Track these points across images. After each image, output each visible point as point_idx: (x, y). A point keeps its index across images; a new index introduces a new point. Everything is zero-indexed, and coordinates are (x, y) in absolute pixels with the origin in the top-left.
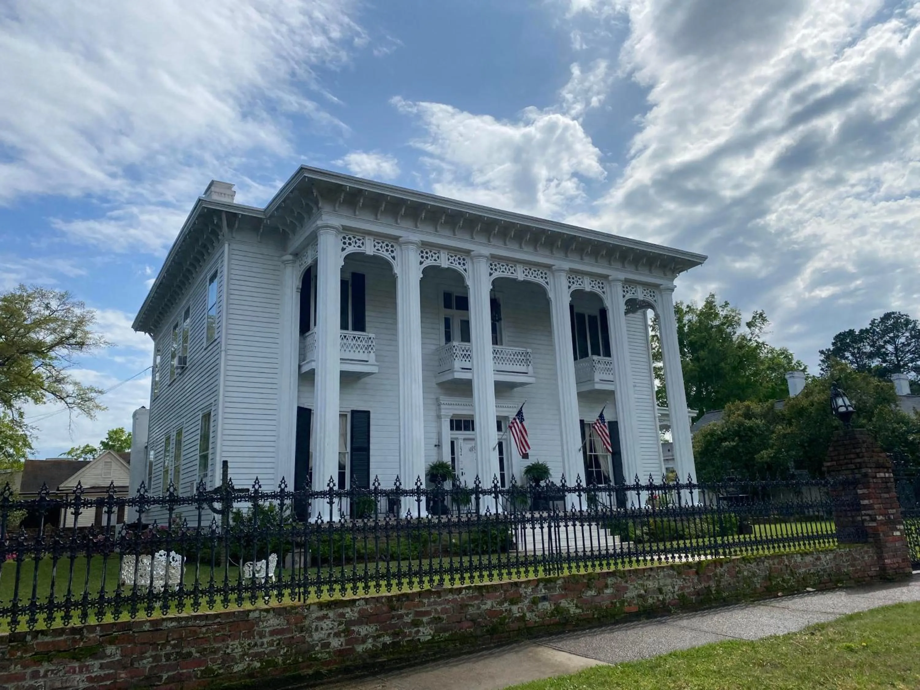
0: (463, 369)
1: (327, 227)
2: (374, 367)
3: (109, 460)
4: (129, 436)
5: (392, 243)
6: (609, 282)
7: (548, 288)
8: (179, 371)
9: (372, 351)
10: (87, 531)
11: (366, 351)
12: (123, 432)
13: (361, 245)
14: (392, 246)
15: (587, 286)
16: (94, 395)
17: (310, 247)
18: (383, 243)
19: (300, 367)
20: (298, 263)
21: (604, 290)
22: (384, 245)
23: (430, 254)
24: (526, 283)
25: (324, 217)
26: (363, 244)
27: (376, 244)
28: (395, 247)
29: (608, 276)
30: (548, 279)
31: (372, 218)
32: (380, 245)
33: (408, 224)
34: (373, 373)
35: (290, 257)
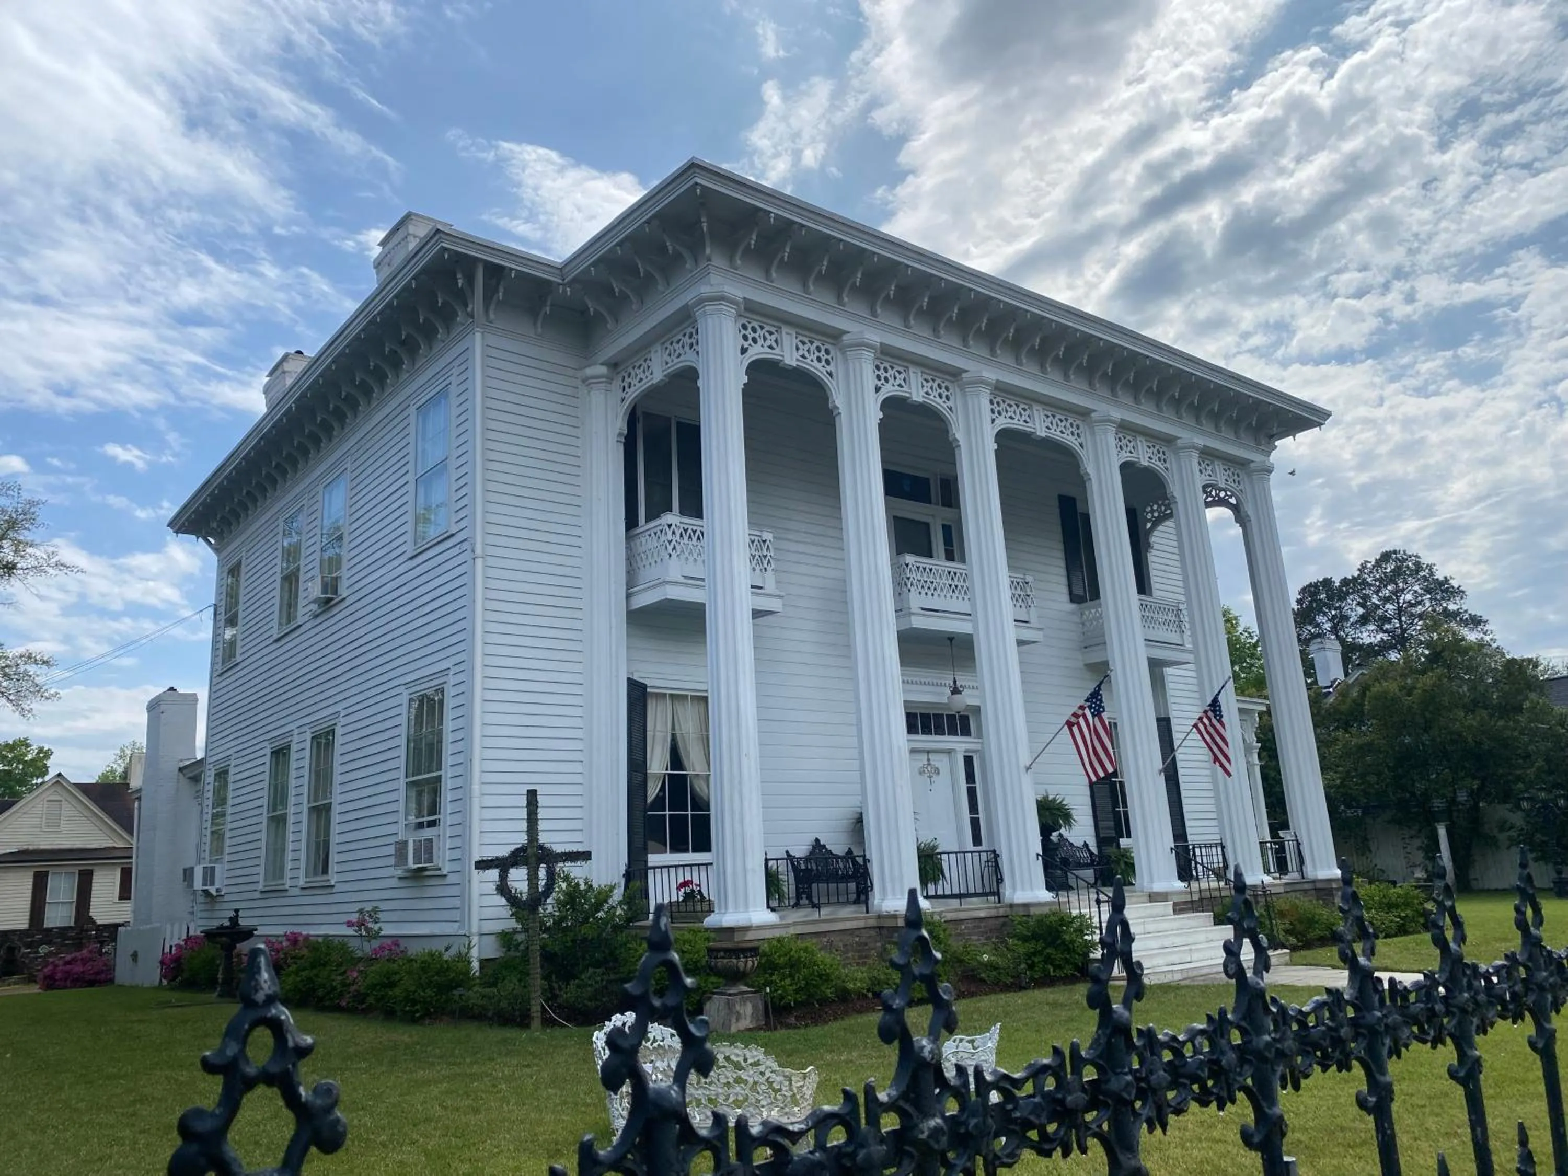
0: (923, 609)
1: (721, 298)
2: (774, 600)
3: (58, 798)
4: (38, 753)
5: (827, 346)
6: (1176, 451)
7: (1082, 453)
8: (314, 607)
9: (769, 568)
10: (16, 938)
11: (758, 568)
12: (28, 746)
13: (774, 345)
14: (827, 352)
15: (1144, 456)
16: (32, 669)
17: (658, 347)
18: (812, 343)
19: (628, 596)
20: (617, 383)
21: (1168, 465)
22: (813, 348)
23: (891, 372)
24: (1049, 444)
25: (715, 278)
26: (776, 341)
27: (800, 345)
28: (832, 353)
29: (1177, 438)
30: (1082, 436)
31: (797, 289)
32: (806, 347)
33: (859, 308)
34: (771, 613)
35: (603, 370)
